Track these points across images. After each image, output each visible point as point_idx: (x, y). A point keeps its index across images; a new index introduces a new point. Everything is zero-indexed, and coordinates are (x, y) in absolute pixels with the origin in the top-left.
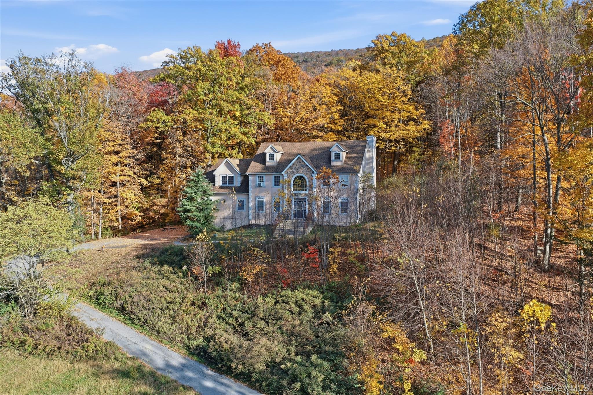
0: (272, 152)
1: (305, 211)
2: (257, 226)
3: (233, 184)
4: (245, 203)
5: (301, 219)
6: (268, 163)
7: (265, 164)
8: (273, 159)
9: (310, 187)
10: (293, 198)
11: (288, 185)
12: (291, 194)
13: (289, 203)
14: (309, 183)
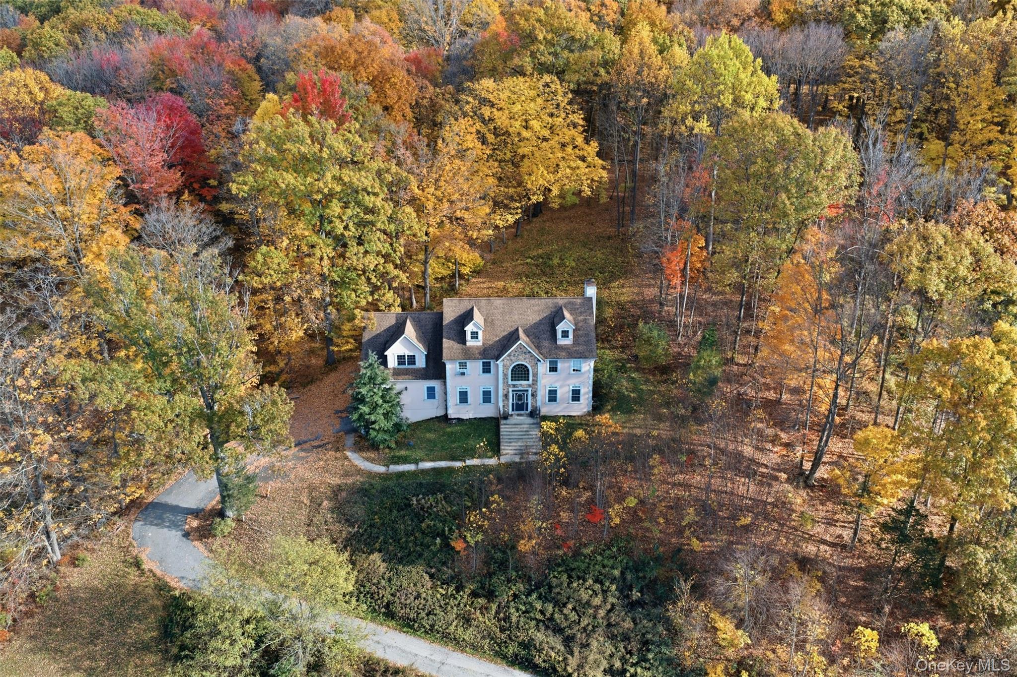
0: (475, 330)
1: (527, 404)
2: (459, 420)
3: (415, 364)
4: (436, 390)
5: (522, 412)
6: (470, 343)
7: (465, 344)
8: (477, 338)
9: (533, 376)
10: (510, 390)
11: (505, 375)
12: (509, 386)
13: (506, 396)
14: (533, 372)
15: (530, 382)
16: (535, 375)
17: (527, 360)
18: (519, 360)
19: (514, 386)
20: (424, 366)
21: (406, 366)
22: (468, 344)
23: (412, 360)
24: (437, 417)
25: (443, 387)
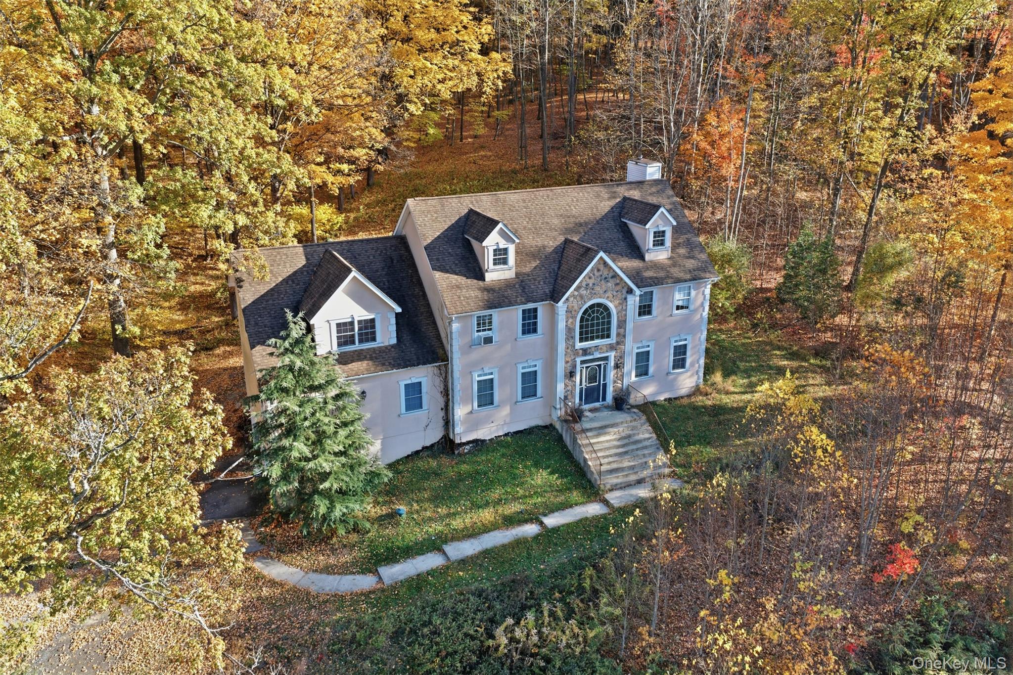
0: (503, 244)
1: (605, 385)
2: (477, 443)
3: (374, 339)
4: (424, 390)
5: (597, 405)
6: (494, 275)
7: (482, 278)
8: (505, 262)
9: (619, 327)
10: (578, 360)
11: (570, 330)
12: (576, 353)
13: (571, 375)
14: (618, 317)
15: (613, 340)
16: (622, 324)
17: (609, 294)
18: (593, 295)
19: (585, 352)
20: (394, 341)
21: (357, 346)
22: (489, 277)
23: (368, 329)
24: (425, 448)
25: (438, 381)
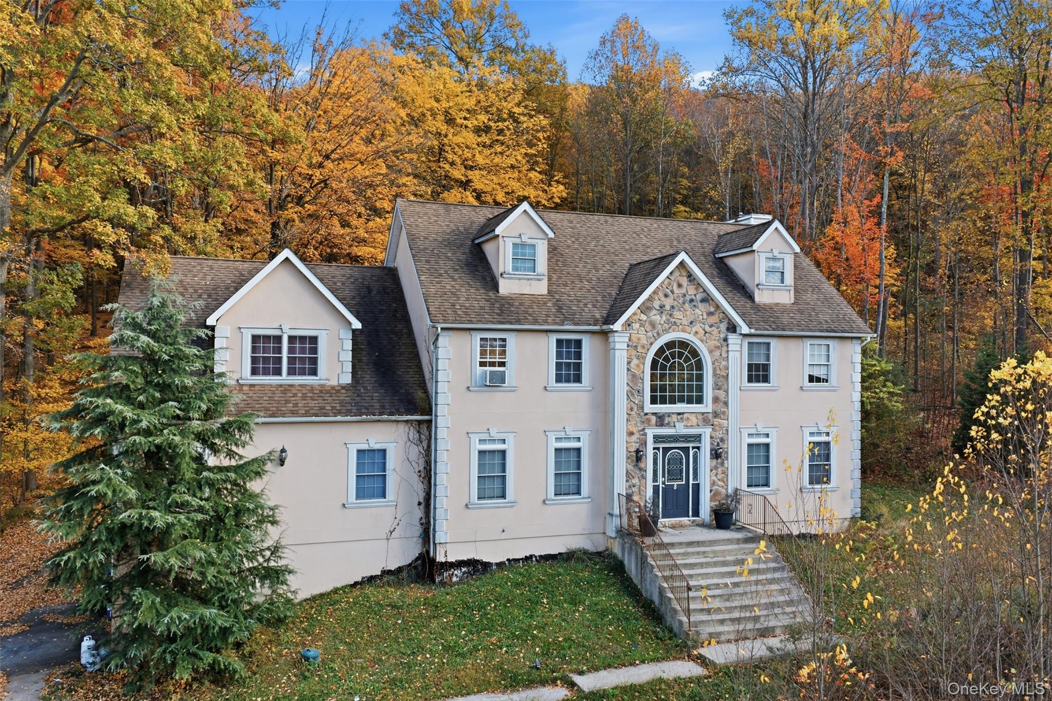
0: (529, 237)
1: (697, 487)
2: (476, 567)
3: (314, 372)
4: (391, 463)
5: (685, 520)
6: (513, 282)
7: (495, 287)
8: (531, 265)
9: (717, 387)
10: (651, 433)
11: (634, 378)
13: (638, 457)
14: (714, 370)
15: (707, 406)
16: (722, 381)
17: (697, 327)
18: (673, 325)
19: (661, 420)
20: (347, 379)
21: (284, 378)
22: (505, 286)
23: (305, 353)
24: (385, 573)
25: (415, 452)
